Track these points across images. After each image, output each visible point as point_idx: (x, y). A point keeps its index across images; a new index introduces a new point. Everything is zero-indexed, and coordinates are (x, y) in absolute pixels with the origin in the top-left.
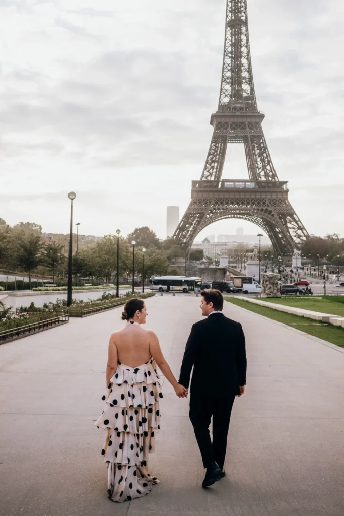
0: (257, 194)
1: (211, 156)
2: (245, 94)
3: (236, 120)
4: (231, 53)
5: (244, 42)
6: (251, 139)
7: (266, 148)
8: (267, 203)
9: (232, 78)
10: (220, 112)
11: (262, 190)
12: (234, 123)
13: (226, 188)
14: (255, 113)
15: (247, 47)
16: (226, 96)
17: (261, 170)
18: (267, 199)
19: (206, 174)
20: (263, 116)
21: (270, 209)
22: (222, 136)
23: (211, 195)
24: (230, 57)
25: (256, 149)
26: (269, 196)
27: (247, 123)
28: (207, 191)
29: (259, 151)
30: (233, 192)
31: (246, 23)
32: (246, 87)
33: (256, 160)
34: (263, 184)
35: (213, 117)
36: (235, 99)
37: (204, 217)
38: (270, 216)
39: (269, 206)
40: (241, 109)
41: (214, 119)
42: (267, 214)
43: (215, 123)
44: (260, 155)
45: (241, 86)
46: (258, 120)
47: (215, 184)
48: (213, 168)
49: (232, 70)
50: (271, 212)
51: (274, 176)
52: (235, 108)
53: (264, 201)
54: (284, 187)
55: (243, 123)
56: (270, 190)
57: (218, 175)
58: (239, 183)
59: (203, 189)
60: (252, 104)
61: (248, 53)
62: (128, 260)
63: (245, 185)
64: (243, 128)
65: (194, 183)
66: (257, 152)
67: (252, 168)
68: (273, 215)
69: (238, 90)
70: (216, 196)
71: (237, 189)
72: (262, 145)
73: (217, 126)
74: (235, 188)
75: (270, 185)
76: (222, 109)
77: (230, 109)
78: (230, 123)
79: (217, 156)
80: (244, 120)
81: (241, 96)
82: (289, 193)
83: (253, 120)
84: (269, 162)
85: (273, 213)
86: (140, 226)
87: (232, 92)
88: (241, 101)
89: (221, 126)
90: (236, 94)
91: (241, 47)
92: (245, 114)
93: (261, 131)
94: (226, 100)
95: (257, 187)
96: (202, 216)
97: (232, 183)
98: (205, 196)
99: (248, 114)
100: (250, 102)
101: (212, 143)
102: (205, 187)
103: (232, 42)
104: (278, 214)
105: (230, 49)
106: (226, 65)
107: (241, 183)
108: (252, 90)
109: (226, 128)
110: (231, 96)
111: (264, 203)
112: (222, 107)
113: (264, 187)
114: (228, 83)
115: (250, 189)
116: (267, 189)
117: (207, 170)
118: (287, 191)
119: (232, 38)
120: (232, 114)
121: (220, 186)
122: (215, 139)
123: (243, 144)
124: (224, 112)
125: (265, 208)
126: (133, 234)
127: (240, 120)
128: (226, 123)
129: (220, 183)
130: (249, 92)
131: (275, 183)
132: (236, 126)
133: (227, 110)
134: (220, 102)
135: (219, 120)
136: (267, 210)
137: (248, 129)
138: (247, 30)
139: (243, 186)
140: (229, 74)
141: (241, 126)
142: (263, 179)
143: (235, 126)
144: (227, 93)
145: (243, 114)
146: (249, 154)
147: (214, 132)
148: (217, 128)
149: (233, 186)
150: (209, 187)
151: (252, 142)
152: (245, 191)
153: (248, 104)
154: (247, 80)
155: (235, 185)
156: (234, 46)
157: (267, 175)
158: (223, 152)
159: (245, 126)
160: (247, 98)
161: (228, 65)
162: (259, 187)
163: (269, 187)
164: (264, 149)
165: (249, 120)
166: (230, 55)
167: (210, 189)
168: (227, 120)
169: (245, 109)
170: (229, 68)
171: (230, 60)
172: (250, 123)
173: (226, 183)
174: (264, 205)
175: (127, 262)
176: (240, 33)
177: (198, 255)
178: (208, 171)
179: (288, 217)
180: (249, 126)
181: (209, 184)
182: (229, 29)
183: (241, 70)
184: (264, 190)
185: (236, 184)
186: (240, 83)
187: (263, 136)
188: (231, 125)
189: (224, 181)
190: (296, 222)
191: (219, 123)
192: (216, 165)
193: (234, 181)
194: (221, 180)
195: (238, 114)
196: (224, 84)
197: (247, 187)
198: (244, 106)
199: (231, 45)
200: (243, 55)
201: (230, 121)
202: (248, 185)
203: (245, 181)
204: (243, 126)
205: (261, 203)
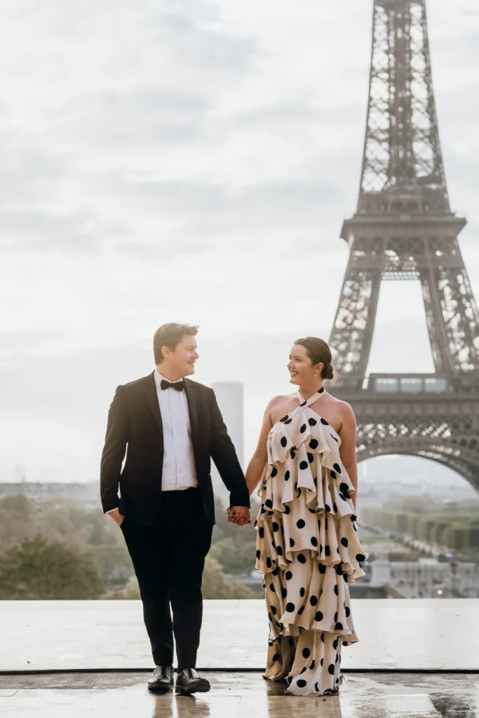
1: (344, 312)
2: (421, 172)
3: (400, 233)
4: (388, 71)
5: (416, 46)
6: (436, 276)
7: (469, 297)
8: (476, 425)
9: (389, 131)
10: (363, 216)
11: (462, 396)
12: (396, 238)
13: (380, 394)
14: (444, 215)
15: (425, 52)
16: (377, 173)
17: (458, 347)
18: (474, 418)
20: (462, 223)
22: (370, 270)
24: (384, 81)
25: (448, 298)
26: (478, 411)
29: (455, 303)
30: (395, 401)
32: (421, 149)
33: (450, 320)
34: (465, 382)
36: (398, 182)
39: (478, 434)
40: (412, 205)
41: (351, 229)
42: (473, 452)
43: (352, 239)
45: (411, 151)
46: (450, 232)
49: (391, 111)
52: (398, 205)
53: (467, 421)
55: (416, 240)
57: (361, 365)
58: (409, 381)
60: (437, 191)
61: (428, 71)
63: (423, 384)
64: (416, 252)
67: (439, 340)
69: (405, 160)
71: (406, 394)
72: (463, 290)
73: (356, 243)
74: (399, 392)
76: (368, 207)
77: (386, 205)
80: (420, 233)
81: (412, 173)
83: (441, 233)
87: (390, 163)
88: (410, 188)
90: (401, 168)
91: (411, 56)
92: (421, 219)
93: (459, 257)
94: (376, 183)
95: (451, 389)
97: (392, 381)
99: (428, 219)
100: (434, 186)
103: (388, 42)
105: (384, 62)
106: (377, 101)
107: (413, 381)
108: (438, 160)
110: (389, 173)
111: (468, 427)
112: (366, 199)
113: (467, 389)
114: (381, 142)
115: (434, 394)
116: (474, 395)
119: (389, 33)
120: (389, 219)
121: (365, 385)
122: (354, 273)
123: (418, 283)
124: (373, 216)
125: (469, 439)
127: (411, 233)
128: (379, 240)
129: (366, 380)
130: (430, 165)
134: (361, 189)
135: (362, 233)
136: (474, 442)
138: (424, 16)
139: (419, 389)
140: (383, 121)
142: (465, 366)
144: (378, 167)
145: (416, 219)
148: (355, 247)
149: (394, 389)
150: (341, 390)
151: (438, 279)
152: (424, 398)
153: (428, 192)
154: (427, 133)
155: (399, 384)
156: (395, 55)
158: (372, 305)
159: (422, 245)
160: (427, 180)
161: (381, 100)
162: (456, 390)
163: (478, 389)
164: (465, 298)
165: (431, 232)
166: (385, 76)
168: (380, 233)
169: (420, 207)
170: (386, 106)
171: (385, 86)
172: (433, 239)
173: (379, 381)
174: (468, 432)
176: (406, 22)
178: (337, 347)
180: (430, 247)
182: (380, 10)
183: (411, 110)
184: (466, 396)
185: (403, 381)
186: (408, 143)
187: (464, 268)
188: (389, 245)
189: (373, 377)
191: (361, 239)
192: (355, 336)
193: (398, 377)
194: (367, 374)
195: (405, 218)
196: (372, 145)
197: (428, 389)
198: (418, 198)
199: (387, 52)
200: (415, 75)
201: (388, 234)
202: (430, 384)
203: (423, 376)
204: (416, 246)
205: (462, 427)
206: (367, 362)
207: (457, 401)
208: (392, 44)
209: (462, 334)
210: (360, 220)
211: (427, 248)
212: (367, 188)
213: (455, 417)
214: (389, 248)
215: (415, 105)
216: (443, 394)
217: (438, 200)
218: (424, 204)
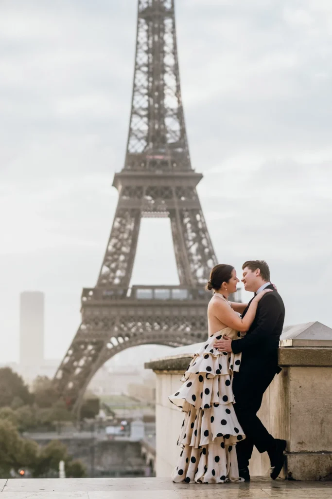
0: (191, 309)
1: (114, 240)
2: (171, 139)
3: (155, 183)
4: (148, 65)
5: (168, 48)
7: (205, 230)
9: (148, 109)
10: (128, 170)
11: (199, 301)
12: (152, 187)
13: (140, 300)
14: (187, 171)
15: (175, 53)
16: (139, 139)
17: (196, 266)
20: (200, 177)
22: (133, 210)
23: (114, 312)
24: (145, 73)
25: (189, 231)
27: (174, 189)
28: (107, 306)
29: (194, 235)
30: (151, 305)
31: (171, 13)
32: (171, 124)
34: (201, 292)
36: (154, 146)
37: (104, 349)
40: (164, 163)
41: (120, 180)
43: (120, 187)
44: (198, 239)
45: (164, 124)
46: (191, 183)
47: (121, 291)
48: (117, 261)
49: (150, 94)
52: (154, 163)
55: (167, 188)
57: (126, 280)
58: (161, 291)
59: (101, 302)
60: (182, 154)
61: (176, 66)
63: (171, 294)
64: (167, 197)
65: (86, 291)
66: (191, 235)
67: (182, 262)
69: (159, 131)
70: (123, 312)
71: (158, 300)
72: (200, 226)
73: (123, 190)
74: (153, 299)
76: (133, 164)
77: (145, 162)
78: (145, 188)
80: (170, 183)
81: (164, 140)
83: (184, 184)
87: (148, 133)
88: (163, 151)
89: (130, 193)
90: (156, 137)
92: (170, 173)
93: (197, 202)
94: (138, 147)
95: (191, 297)
96: (99, 346)
97: (149, 291)
99: (176, 174)
100: (180, 150)
102: (105, 298)
103: (148, 44)
105: (145, 59)
106: (139, 87)
107: (164, 291)
108: (183, 131)
109: (138, 197)
110: (147, 140)
112: (132, 159)
114: (142, 117)
115: (179, 300)
117: (107, 263)
119: (148, 37)
120: (148, 173)
122: (121, 213)
123: (168, 220)
124: (135, 170)
127: (163, 183)
128: (140, 188)
129: (130, 290)
130: (178, 135)
133: (140, 165)
134: (128, 151)
135: (127, 183)
137: (175, 196)
138: (174, 27)
139: (167, 296)
140: (144, 102)
141: (165, 193)
143: (156, 193)
144: (140, 136)
145: (167, 174)
146: (179, 239)
147: (120, 203)
148: (123, 193)
149: (150, 297)
150: (111, 297)
151: (182, 217)
152: (171, 304)
153: (175, 154)
154: (176, 111)
155: (153, 293)
156: (153, 54)
158: (134, 235)
159: (171, 192)
160: (174, 146)
161: (143, 87)
162: (194, 298)
164: (201, 232)
165: (178, 183)
166: (145, 69)
167: (113, 302)
168: (140, 183)
169: (170, 164)
170: (145, 91)
171: (146, 77)
172: (179, 188)
173: (139, 291)
176: (161, 30)
178: (109, 267)
180: (177, 194)
181: (112, 293)
182: (142, 21)
183: (164, 94)
185: (157, 291)
186: (162, 118)
187: (201, 209)
189: (135, 288)
191: (127, 187)
192: (122, 258)
193: (153, 288)
194: (131, 286)
195: (159, 172)
196: (136, 119)
197: (174, 297)
198: (168, 158)
199: (147, 52)
200: (167, 69)
201: (146, 184)
202: (176, 294)
203: (171, 288)
204: (167, 193)
205: (198, 324)
206: (131, 277)
207: (195, 306)
208: (151, 46)
209: (199, 257)
210: (127, 173)
211: (174, 194)
212: (132, 151)
213: (193, 317)
214: (147, 194)
215: (167, 91)
216: (185, 300)
217: (183, 160)
218: (173, 162)
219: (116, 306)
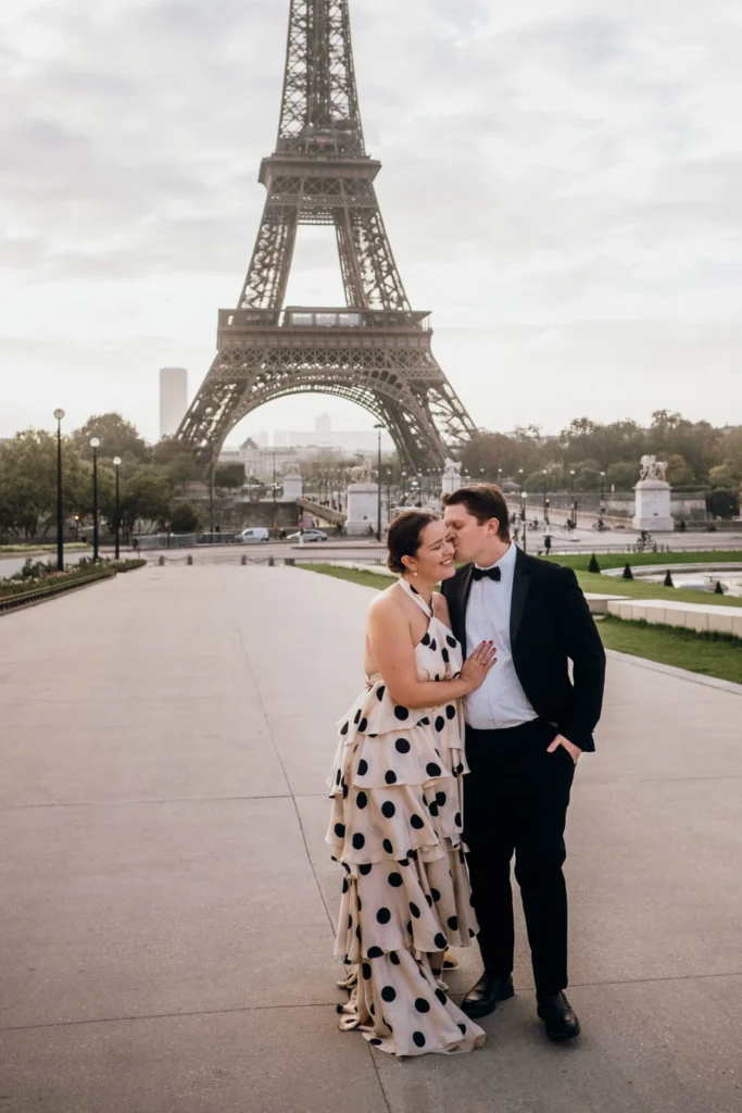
0: (364, 339)
1: (261, 254)
2: (337, 115)
3: (317, 173)
4: (306, 18)
6: (351, 215)
7: (383, 237)
8: (387, 358)
9: (307, 76)
10: (280, 155)
11: (376, 329)
12: (312, 180)
13: (297, 326)
14: (359, 158)
15: (343, 4)
16: (295, 117)
17: (372, 286)
18: (386, 351)
19: (250, 293)
20: (376, 166)
21: (392, 371)
22: (287, 208)
23: (261, 342)
24: (303, 29)
25: (362, 238)
26: (390, 343)
27: (341, 181)
28: (252, 333)
29: (367, 244)
30: (311, 334)
32: (338, 98)
33: (363, 261)
34: (377, 318)
35: (265, 164)
36: (315, 126)
37: (246, 392)
38: (392, 388)
39: (389, 366)
40: (329, 147)
41: (268, 170)
42: (385, 384)
43: (269, 182)
44: (371, 252)
45: (329, 97)
46: (365, 175)
47: (271, 317)
48: (265, 280)
49: (308, 59)
50: (394, 378)
51: (401, 300)
52: (315, 147)
53: (379, 354)
54: (425, 324)
55: (332, 180)
56: (392, 330)
57: (278, 298)
58: (324, 315)
59: (243, 328)
60: (353, 136)
61: (345, 21)
62: (76, 486)
63: (338, 319)
64: (332, 192)
65: (224, 314)
66: (364, 245)
67: (353, 281)
68: (399, 386)
69: (322, 106)
70: (273, 342)
71: (320, 327)
72: (375, 231)
73: (274, 185)
74: (314, 325)
75: (393, 319)
76: (287, 146)
77: (303, 146)
78: (303, 181)
79: (274, 256)
80: (335, 174)
81: (328, 118)
82: (432, 337)
83: (356, 175)
84: (391, 268)
85: (398, 381)
86: (100, 412)
87: (307, 108)
88: (328, 131)
89: (283, 186)
90: (317, 114)
91: (329, 7)
92: (337, 160)
93: (374, 200)
94: (295, 127)
95: (364, 323)
96: (242, 387)
97: (309, 316)
98: (249, 343)
99: (345, 161)
100: (349, 132)
101: (263, 223)
102: (248, 323)
104: (410, 383)
105: (303, 11)
106: (296, 47)
107: (328, 316)
108: (354, 105)
109: (294, 191)
110: (306, 119)
111: (380, 359)
112: (285, 144)
113: (379, 324)
114: (299, 88)
115: (348, 327)
116: (385, 330)
117: (252, 285)
118: (430, 333)
120: (308, 160)
121: (281, 322)
122: (270, 216)
123: (333, 227)
124: (290, 156)
125: (381, 371)
126: (84, 430)
127: (327, 174)
128: (296, 179)
129: (282, 314)
130: (346, 111)
131: (404, 313)
132: (318, 186)
133: (297, 148)
134: (280, 131)
135: (279, 172)
136: (385, 374)
137: (343, 194)
139: (333, 322)
140: (301, 67)
141: (329, 186)
142: (377, 306)
143: (315, 186)
144: (296, 112)
145: (332, 160)
146: (347, 251)
147: (269, 200)
148: (274, 190)
149: (310, 322)
150: (258, 323)
151: (353, 223)
152: (338, 332)
153: (344, 137)
154: (344, 82)
155: (314, 318)
156: (313, 4)
157: (384, 297)
158: (288, 246)
159: (338, 187)
160: (342, 125)
161: (300, 47)
162: (369, 324)
163: (391, 324)
164: (379, 240)
165: (346, 174)
166: (303, 24)
167: (260, 328)
168: (297, 172)
169: (336, 149)
170: (301, 53)
171: (304, 34)
172: (348, 181)
173: (295, 316)
174: (380, 364)
175: (74, 490)
177: (233, 475)
178: (254, 288)
179: (432, 390)
180: (346, 188)
181: (257, 317)
183: (329, 59)
184: (380, 330)
185: (318, 316)
186: (326, 91)
187: (378, 210)
188: (306, 185)
189: (289, 311)
190: (449, 401)
191: (279, 179)
193: (314, 311)
194: (284, 307)
195: (322, 159)
196: (291, 91)
197: (342, 323)
198: (334, 141)
200: (333, 25)
201: (305, 174)
202: (344, 319)
203: (338, 311)
204: (332, 186)
205: (374, 360)
206: (284, 296)
207: (370, 335)
210: (279, 158)
211: (342, 189)
212: (286, 133)
213: (367, 350)
215: (332, 56)
216: (356, 327)
217: (354, 144)
218: (340, 147)
219: (263, 334)
